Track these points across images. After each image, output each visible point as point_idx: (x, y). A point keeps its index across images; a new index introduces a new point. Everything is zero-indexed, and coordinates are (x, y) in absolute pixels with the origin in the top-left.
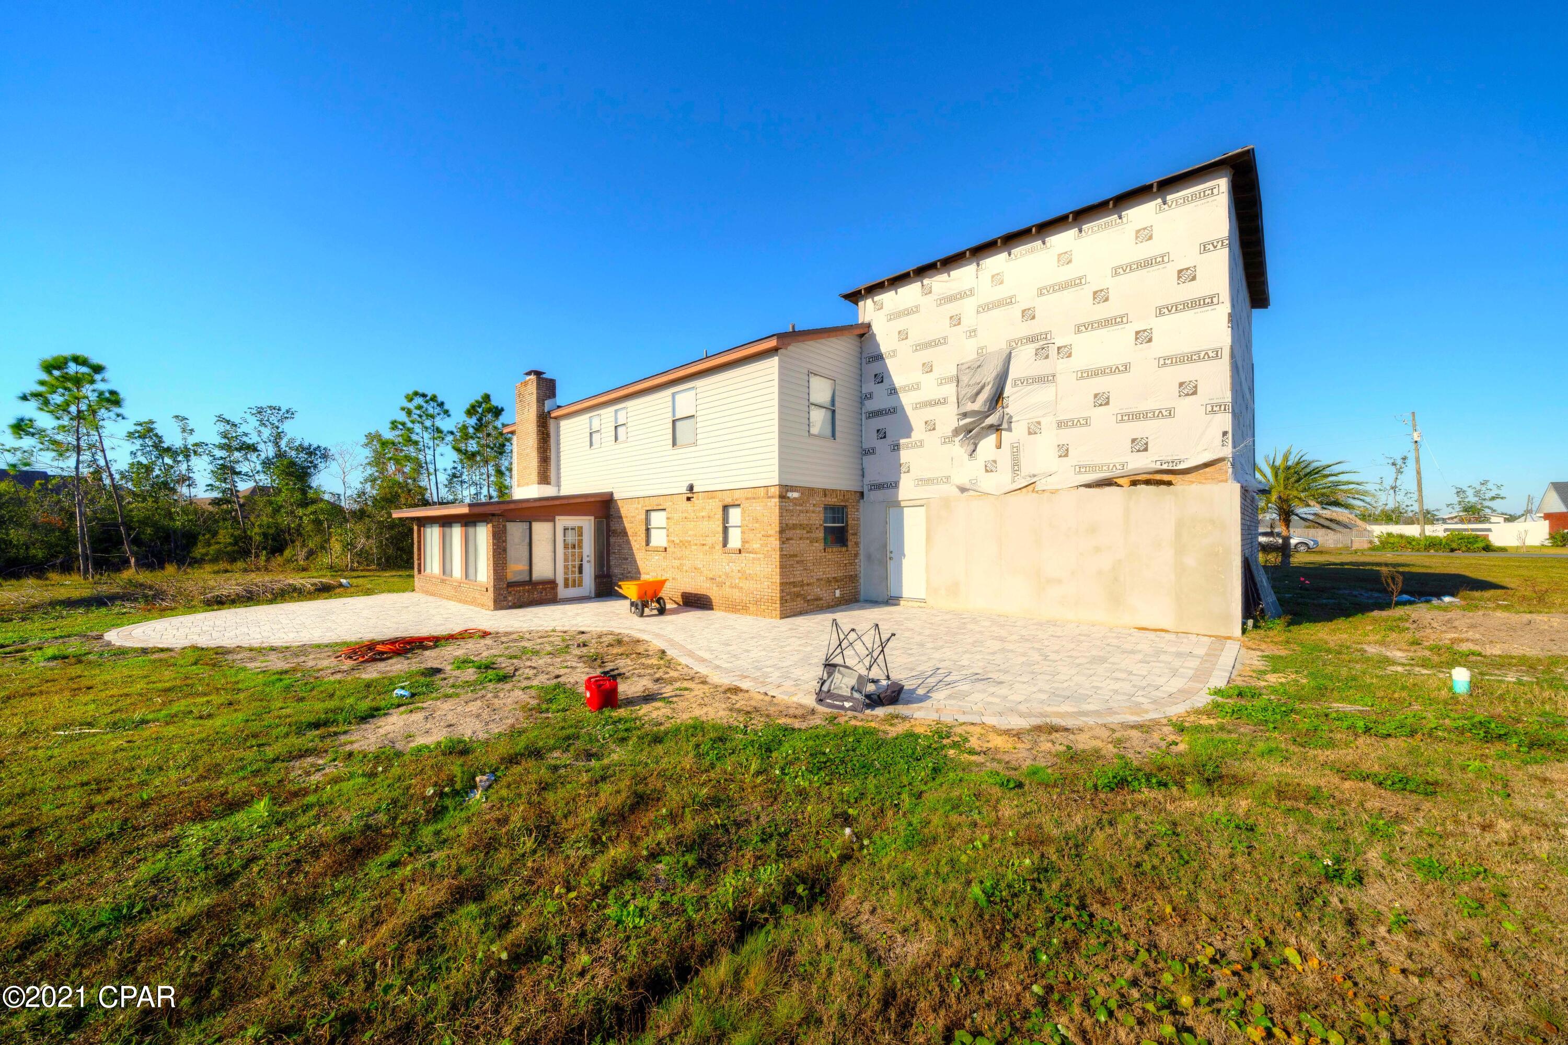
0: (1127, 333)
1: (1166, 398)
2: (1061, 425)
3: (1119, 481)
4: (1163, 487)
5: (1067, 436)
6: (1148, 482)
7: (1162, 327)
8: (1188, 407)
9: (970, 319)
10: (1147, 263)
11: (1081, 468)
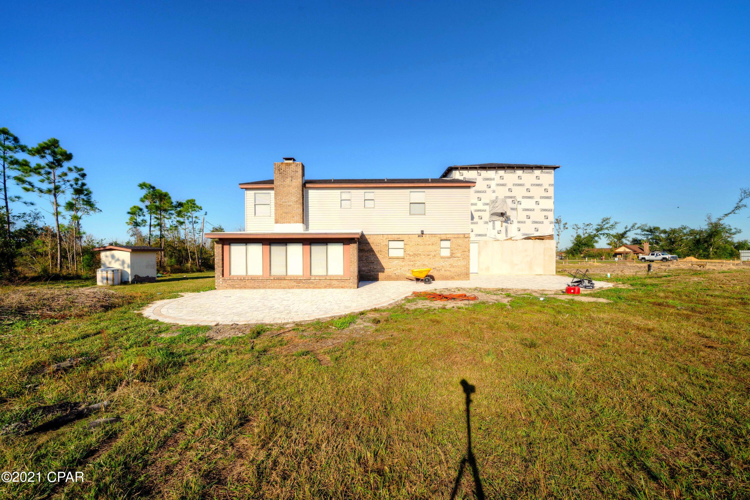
0: (533, 201)
1: (542, 219)
2: (519, 222)
3: (532, 238)
4: (541, 240)
5: (520, 225)
6: (538, 239)
7: (542, 201)
8: (546, 222)
9: (493, 187)
10: (538, 185)
11: (524, 234)
